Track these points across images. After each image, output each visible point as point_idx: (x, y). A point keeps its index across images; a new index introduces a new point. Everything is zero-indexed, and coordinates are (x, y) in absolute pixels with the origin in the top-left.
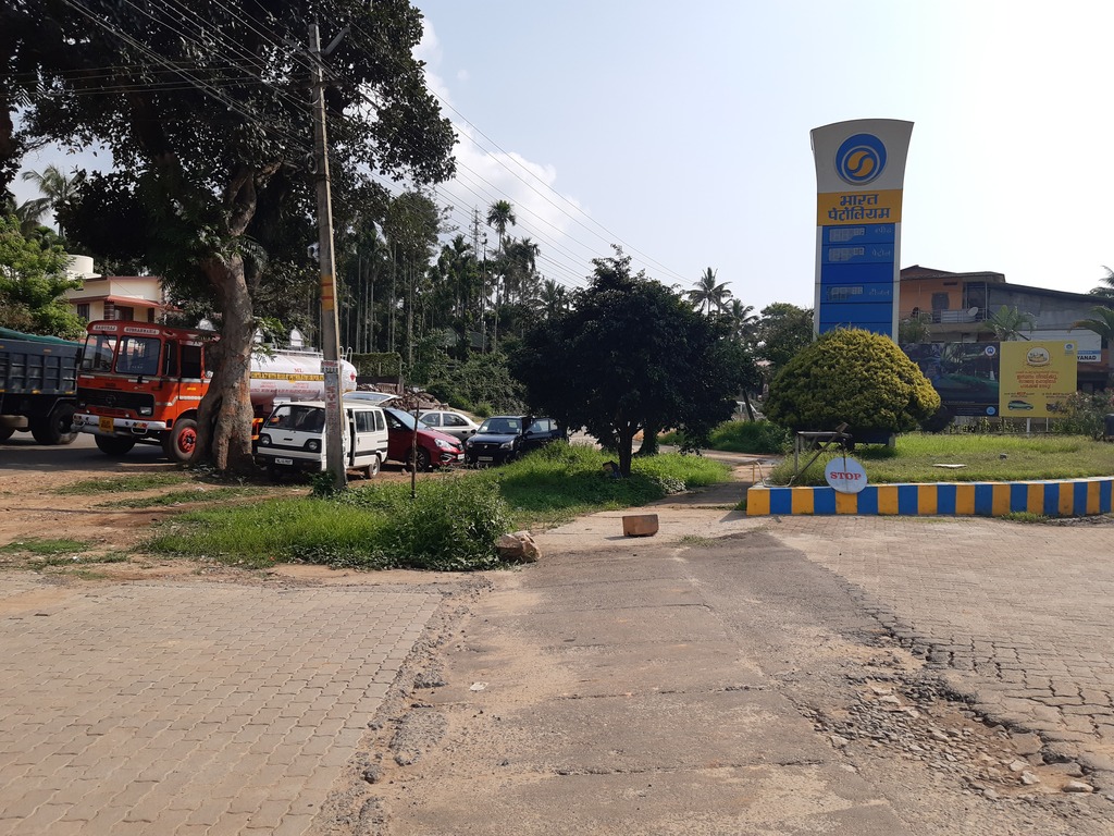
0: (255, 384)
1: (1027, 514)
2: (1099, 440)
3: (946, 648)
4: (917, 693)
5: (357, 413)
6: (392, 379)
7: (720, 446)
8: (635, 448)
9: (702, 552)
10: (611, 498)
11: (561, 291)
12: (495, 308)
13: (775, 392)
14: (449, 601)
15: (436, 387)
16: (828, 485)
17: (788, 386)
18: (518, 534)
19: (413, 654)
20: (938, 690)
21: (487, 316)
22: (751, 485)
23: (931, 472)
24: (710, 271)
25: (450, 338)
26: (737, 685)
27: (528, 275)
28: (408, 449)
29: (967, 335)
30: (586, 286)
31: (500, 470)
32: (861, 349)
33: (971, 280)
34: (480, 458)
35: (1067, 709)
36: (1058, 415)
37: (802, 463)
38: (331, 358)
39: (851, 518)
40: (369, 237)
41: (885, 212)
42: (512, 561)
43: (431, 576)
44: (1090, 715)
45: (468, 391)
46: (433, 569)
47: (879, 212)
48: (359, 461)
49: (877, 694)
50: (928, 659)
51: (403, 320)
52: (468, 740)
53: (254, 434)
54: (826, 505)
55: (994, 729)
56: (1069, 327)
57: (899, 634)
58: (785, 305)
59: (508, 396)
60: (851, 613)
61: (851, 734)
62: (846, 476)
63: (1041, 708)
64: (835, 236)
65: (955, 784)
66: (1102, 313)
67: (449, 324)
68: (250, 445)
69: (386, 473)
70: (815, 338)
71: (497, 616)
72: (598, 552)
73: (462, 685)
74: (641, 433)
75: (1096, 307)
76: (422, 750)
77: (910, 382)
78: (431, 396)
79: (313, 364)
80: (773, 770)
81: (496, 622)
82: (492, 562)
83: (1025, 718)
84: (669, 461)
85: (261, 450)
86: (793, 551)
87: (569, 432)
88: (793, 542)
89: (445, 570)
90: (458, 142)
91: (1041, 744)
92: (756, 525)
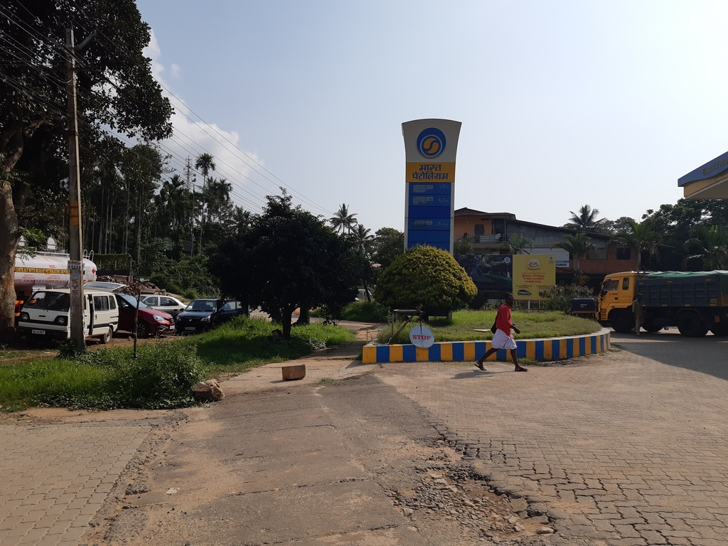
0: (18, 276)
1: (527, 360)
2: (568, 314)
3: (475, 446)
4: (457, 476)
5: (96, 298)
6: (126, 272)
7: (349, 317)
8: (294, 320)
9: (332, 389)
10: (275, 354)
11: (247, 215)
12: (201, 224)
13: (381, 284)
14: (156, 431)
15: (157, 278)
16: (411, 343)
17: (389, 281)
18: (208, 381)
19: (126, 470)
20: (470, 474)
21: (195, 229)
22: (365, 343)
23: (472, 334)
24: (344, 206)
25: (168, 245)
26: (348, 478)
27: (226, 203)
28: (132, 322)
29: (494, 250)
30: (261, 213)
31: (200, 336)
32: (431, 258)
33: (496, 217)
34: (186, 328)
35: (542, 482)
36: (545, 299)
37: (396, 329)
38: (75, 258)
39: (425, 363)
40: (110, 174)
41: (445, 176)
42: (203, 400)
43: (144, 413)
44: (555, 485)
45: (180, 281)
46: (146, 408)
47: (442, 176)
48: (96, 331)
49: (433, 478)
50: (465, 453)
51: (134, 232)
52: (162, 529)
53: (16, 311)
54: (410, 356)
55: (500, 497)
56: (551, 246)
57: (449, 439)
58: (390, 229)
59: (209, 284)
60: (421, 426)
61: (416, 506)
62: (422, 337)
63: (528, 482)
64: (417, 189)
65: (476, 534)
66: (569, 239)
67: (168, 236)
68: (13, 320)
69: (116, 339)
70: (405, 251)
71: (190, 440)
72: (264, 392)
73: (161, 490)
74: (298, 310)
75: (566, 235)
76: (128, 540)
77: (460, 279)
78: (153, 284)
79: (62, 262)
80: (366, 534)
81: (189, 445)
82: (189, 402)
83: (518, 488)
84: (316, 328)
85: (21, 324)
86: (388, 386)
87: (250, 310)
88: (389, 380)
89: (155, 409)
90: (174, 113)
91: (527, 505)
92: (368, 370)
